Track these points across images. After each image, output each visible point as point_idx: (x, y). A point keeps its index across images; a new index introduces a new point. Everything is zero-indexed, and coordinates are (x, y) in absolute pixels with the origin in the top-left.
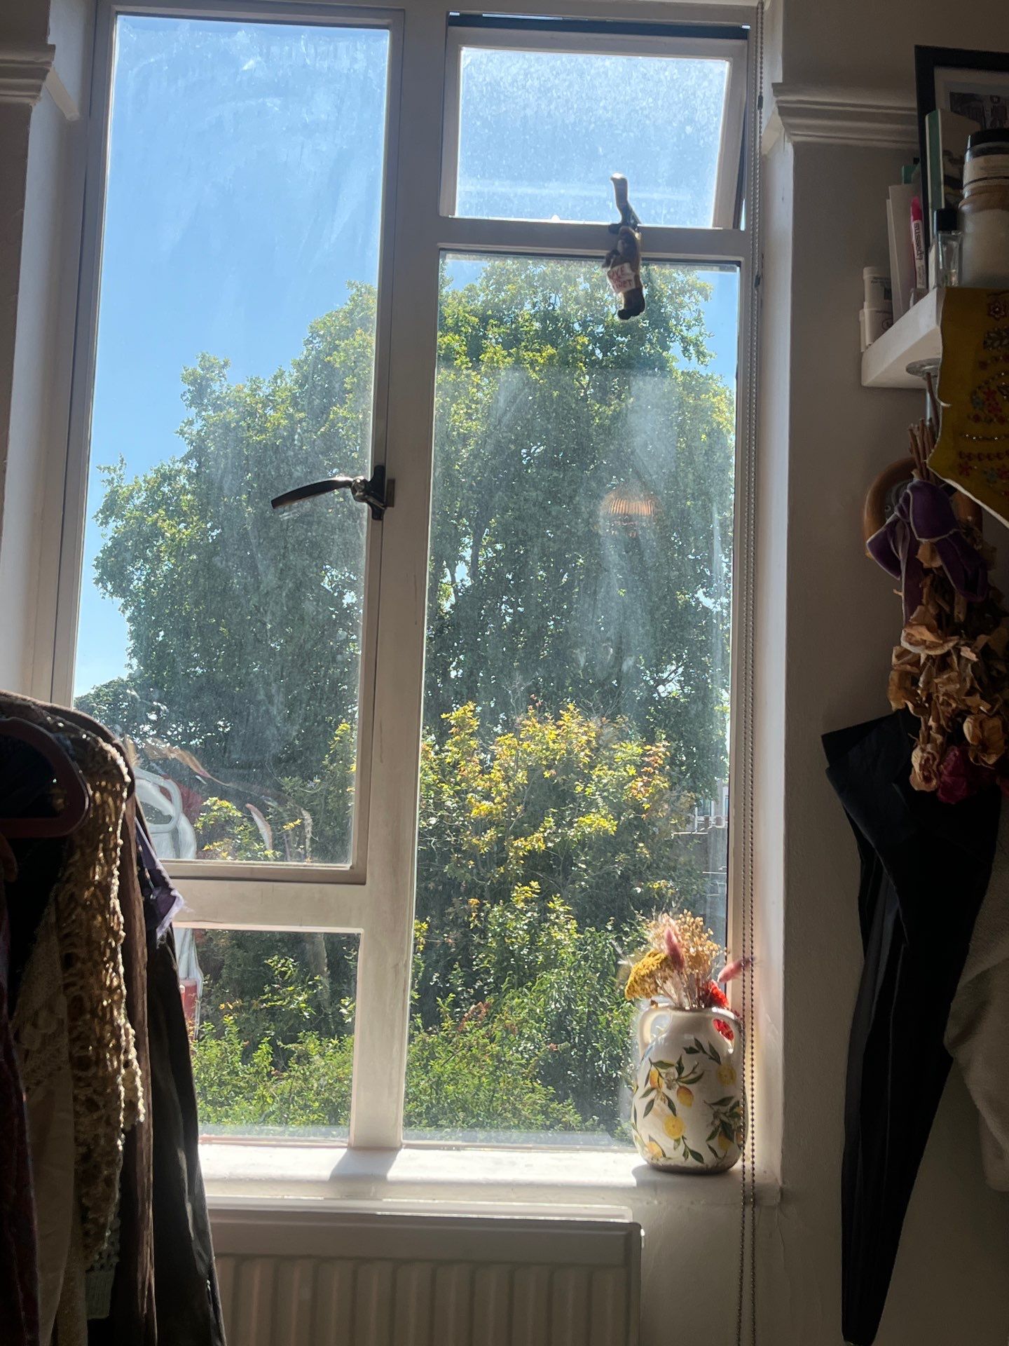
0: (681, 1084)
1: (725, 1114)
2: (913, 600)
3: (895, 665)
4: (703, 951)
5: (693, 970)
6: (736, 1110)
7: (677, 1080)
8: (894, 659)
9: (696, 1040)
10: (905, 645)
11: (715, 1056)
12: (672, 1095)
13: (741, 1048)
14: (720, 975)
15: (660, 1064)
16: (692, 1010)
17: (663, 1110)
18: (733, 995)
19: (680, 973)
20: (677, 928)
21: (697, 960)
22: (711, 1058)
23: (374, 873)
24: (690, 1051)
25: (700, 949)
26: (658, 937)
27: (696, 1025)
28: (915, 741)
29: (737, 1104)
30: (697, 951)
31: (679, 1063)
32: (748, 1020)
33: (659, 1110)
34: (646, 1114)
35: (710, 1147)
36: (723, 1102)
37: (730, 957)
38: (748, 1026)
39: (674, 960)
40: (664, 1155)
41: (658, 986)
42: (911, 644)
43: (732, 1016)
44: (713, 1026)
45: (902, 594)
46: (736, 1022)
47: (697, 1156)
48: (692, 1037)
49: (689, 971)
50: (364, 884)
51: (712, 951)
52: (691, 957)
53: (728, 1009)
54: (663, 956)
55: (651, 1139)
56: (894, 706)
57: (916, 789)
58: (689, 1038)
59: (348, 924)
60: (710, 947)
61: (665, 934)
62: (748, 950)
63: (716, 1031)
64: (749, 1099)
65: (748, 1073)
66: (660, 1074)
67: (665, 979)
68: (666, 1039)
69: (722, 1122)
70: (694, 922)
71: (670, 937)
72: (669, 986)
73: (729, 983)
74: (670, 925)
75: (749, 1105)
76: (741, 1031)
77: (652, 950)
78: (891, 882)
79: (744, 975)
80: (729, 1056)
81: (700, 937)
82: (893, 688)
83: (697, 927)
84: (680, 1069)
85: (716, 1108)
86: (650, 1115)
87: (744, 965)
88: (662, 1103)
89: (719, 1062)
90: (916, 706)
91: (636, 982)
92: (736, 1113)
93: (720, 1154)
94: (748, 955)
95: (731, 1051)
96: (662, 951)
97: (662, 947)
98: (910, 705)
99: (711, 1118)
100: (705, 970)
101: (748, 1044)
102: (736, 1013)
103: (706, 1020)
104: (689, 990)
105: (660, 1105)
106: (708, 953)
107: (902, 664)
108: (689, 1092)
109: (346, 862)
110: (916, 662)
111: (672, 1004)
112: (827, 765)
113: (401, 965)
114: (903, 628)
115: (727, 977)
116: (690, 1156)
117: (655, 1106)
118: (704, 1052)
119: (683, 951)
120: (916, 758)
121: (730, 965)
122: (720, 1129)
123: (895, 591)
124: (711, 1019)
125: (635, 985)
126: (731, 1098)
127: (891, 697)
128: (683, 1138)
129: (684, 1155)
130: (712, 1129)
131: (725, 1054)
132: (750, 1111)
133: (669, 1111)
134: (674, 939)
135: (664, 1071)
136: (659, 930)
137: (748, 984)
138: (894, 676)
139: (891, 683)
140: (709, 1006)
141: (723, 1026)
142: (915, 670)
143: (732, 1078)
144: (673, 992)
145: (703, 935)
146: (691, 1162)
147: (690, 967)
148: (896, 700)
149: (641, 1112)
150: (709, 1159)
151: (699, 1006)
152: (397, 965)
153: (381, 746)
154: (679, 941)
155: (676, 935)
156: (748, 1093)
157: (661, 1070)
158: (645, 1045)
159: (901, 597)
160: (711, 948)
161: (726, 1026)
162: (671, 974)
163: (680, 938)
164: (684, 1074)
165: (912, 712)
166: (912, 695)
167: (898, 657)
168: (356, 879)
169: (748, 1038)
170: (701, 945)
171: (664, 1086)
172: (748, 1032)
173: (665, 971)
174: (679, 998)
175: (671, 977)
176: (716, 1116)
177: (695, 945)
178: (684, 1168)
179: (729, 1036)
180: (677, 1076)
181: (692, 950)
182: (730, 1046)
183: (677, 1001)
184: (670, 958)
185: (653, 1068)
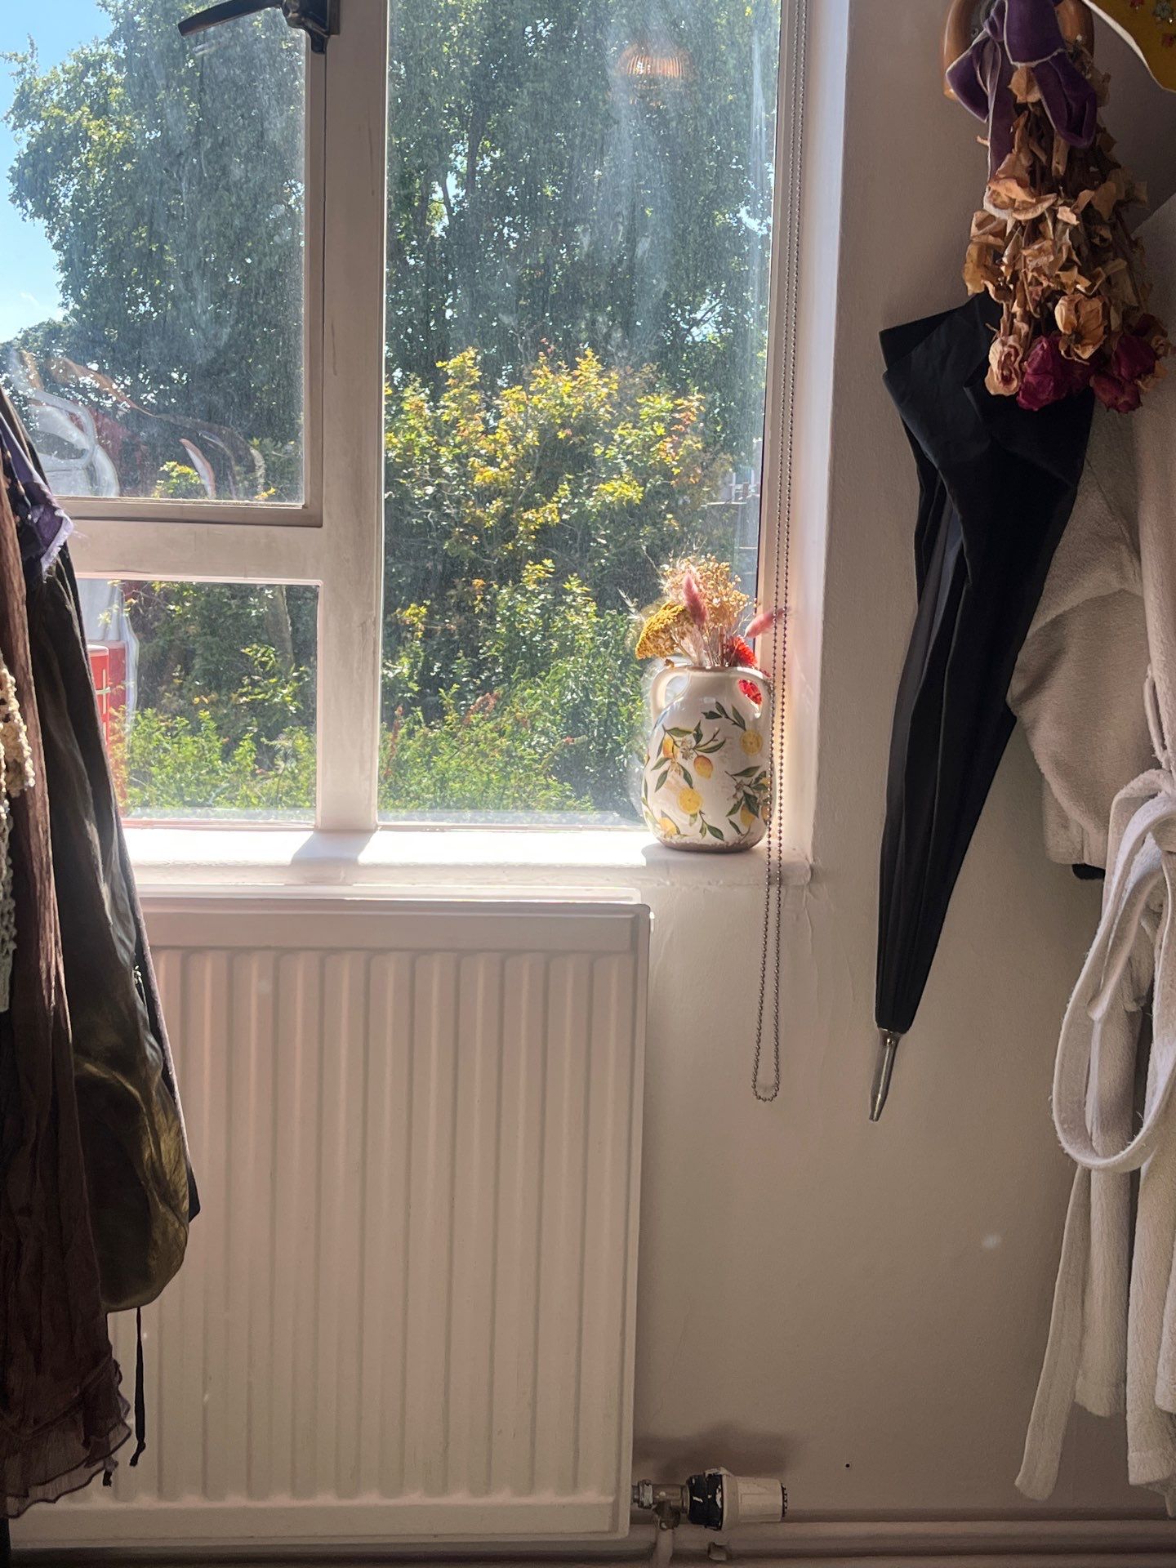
0: (700, 753)
1: (749, 786)
2: (1002, 146)
3: (974, 237)
4: (728, 601)
5: (716, 624)
6: (761, 782)
7: (694, 749)
8: (974, 229)
9: (717, 703)
10: (989, 207)
11: (740, 722)
12: (689, 765)
13: (770, 713)
14: (748, 629)
15: (676, 731)
16: (714, 669)
17: (677, 782)
18: (763, 654)
19: (701, 629)
20: (698, 575)
21: (722, 612)
22: (735, 723)
23: (331, 513)
24: (711, 716)
25: (725, 599)
26: (677, 586)
27: (718, 687)
28: (994, 333)
29: (764, 774)
30: (721, 602)
31: (698, 729)
32: (779, 679)
33: (673, 782)
34: (658, 788)
35: (731, 822)
36: (748, 772)
37: (760, 609)
38: (779, 685)
39: (694, 612)
40: (679, 833)
41: (673, 642)
42: (995, 206)
43: (760, 675)
44: (738, 688)
45: (989, 144)
46: (765, 682)
47: (716, 832)
48: (714, 701)
49: (711, 625)
50: (320, 526)
51: (739, 601)
52: (714, 608)
53: (756, 668)
54: (680, 607)
55: (664, 815)
56: (972, 289)
57: (992, 392)
58: (710, 702)
59: (303, 575)
60: (736, 597)
61: (684, 583)
62: (781, 597)
63: (742, 694)
64: (777, 768)
65: (777, 739)
66: (674, 742)
67: (682, 636)
68: (682, 703)
69: (745, 794)
70: (718, 568)
71: (689, 586)
72: (687, 643)
73: (759, 638)
74: (690, 572)
75: (778, 774)
76: (771, 691)
77: (668, 602)
78: (956, 511)
79: (776, 627)
80: (756, 720)
81: (726, 587)
82: (970, 266)
83: (722, 573)
84: (698, 737)
85: (739, 779)
86: (662, 788)
87: (777, 616)
88: (676, 775)
89: (745, 729)
90: (998, 288)
91: (648, 638)
92: (762, 785)
93: (744, 830)
94: (781, 606)
95: (758, 715)
96: (680, 603)
97: (680, 598)
98: (991, 288)
99: (734, 791)
100: (730, 624)
101: (779, 706)
102: (765, 673)
103: (731, 681)
104: (711, 647)
105: (674, 777)
106: (734, 603)
107: (984, 234)
108: (709, 761)
109: (298, 501)
110: (1000, 233)
111: (690, 663)
112: (885, 369)
113: (369, 622)
114: (987, 184)
115: (755, 631)
116: (708, 832)
117: (669, 778)
118: (727, 717)
119: (704, 602)
120: (995, 353)
121: (760, 617)
122: (743, 802)
123: (979, 139)
124: (736, 679)
125: (647, 642)
126: (757, 768)
127: (967, 277)
128: (701, 813)
129: (701, 831)
130: (734, 802)
131: (751, 719)
132: (778, 781)
133: (686, 784)
134: (695, 588)
135: (681, 739)
136: (678, 578)
137: (780, 637)
138: (972, 250)
139: (968, 260)
140: (734, 664)
141: (750, 688)
142: (999, 242)
143: (758, 746)
144: (692, 650)
145: (729, 584)
146: (710, 839)
147: (712, 620)
148: (972, 281)
149: (652, 785)
150: (730, 836)
151: (723, 664)
152: (365, 623)
153: (334, 354)
154: (701, 591)
155: (696, 582)
156: (777, 760)
157: (676, 738)
158: (658, 711)
159: (987, 147)
160: (738, 598)
161: (753, 687)
162: (690, 628)
163: (701, 587)
164: (701, 743)
165: (993, 296)
166: (994, 274)
167: (980, 226)
168: (310, 520)
169: (779, 700)
170: (726, 595)
171: (679, 755)
172: (778, 692)
173: (682, 625)
174: (699, 656)
175: (690, 632)
176: (738, 787)
177: (720, 596)
178: (701, 845)
179: (757, 699)
180: (694, 743)
181: (715, 601)
182: (756, 710)
183: (696, 660)
184: (689, 610)
185: (667, 736)
